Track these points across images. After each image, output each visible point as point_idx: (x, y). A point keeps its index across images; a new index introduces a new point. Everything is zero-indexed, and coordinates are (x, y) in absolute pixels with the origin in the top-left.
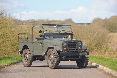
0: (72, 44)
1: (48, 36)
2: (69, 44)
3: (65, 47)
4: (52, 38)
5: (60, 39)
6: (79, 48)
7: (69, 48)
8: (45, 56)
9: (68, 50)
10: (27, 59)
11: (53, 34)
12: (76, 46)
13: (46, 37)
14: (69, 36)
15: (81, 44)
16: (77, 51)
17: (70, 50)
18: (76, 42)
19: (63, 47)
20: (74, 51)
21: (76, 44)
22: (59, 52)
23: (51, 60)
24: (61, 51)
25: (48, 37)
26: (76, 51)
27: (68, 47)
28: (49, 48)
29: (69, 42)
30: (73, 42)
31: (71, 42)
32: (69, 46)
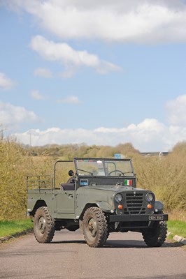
0: (133, 198)
1: (86, 181)
2: (127, 198)
3: (121, 203)
4: (94, 185)
5: (109, 188)
6: (148, 206)
7: (128, 206)
8: (80, 221)
9: (126, 209)
10: (43, 228)
11: (96, 177)
12: (142, 202)
13: (82, 184)
14: (128, 181)
15: (151, 199)
16: (144, 213)
17: (130, 209)
18: (142, 195)
19: (116, 203)
20: (138, 213)
21: (141, 198)
22: (107, 214)
23: (91, 230)
24: (112, 211)
25: (86, 184)
26: (142, 213)
27: (126, 204)
28: (89, 206)
29: (127, 195)
30: (136, 195)
31: (133, 195)
32: (127, 202)
